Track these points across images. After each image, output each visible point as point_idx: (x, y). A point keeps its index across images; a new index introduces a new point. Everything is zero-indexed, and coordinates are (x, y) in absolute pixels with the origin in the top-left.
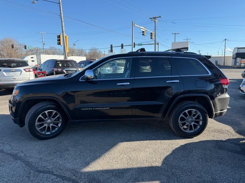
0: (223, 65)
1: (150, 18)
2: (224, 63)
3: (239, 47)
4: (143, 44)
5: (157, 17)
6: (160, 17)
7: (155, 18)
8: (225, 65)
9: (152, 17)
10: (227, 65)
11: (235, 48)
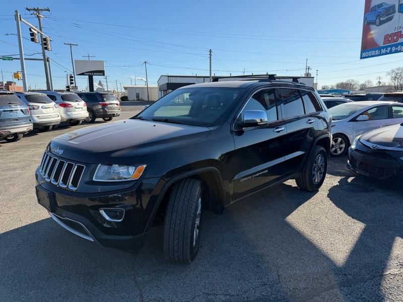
0: (147, 100)
1: (27, 9)
2: (148, 96)
3: (169, 75)
4: (14, 57)
5: (42, 10)
6: (47, 10)
7: (37, 10)
8: (150, 100)
9: (32, 8)
10: (152, 100)
11: (162, 76)
